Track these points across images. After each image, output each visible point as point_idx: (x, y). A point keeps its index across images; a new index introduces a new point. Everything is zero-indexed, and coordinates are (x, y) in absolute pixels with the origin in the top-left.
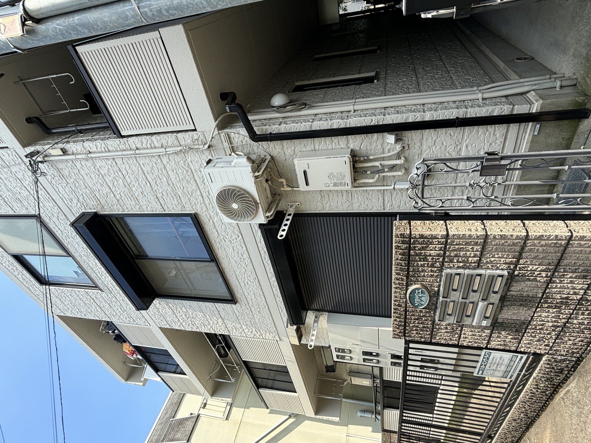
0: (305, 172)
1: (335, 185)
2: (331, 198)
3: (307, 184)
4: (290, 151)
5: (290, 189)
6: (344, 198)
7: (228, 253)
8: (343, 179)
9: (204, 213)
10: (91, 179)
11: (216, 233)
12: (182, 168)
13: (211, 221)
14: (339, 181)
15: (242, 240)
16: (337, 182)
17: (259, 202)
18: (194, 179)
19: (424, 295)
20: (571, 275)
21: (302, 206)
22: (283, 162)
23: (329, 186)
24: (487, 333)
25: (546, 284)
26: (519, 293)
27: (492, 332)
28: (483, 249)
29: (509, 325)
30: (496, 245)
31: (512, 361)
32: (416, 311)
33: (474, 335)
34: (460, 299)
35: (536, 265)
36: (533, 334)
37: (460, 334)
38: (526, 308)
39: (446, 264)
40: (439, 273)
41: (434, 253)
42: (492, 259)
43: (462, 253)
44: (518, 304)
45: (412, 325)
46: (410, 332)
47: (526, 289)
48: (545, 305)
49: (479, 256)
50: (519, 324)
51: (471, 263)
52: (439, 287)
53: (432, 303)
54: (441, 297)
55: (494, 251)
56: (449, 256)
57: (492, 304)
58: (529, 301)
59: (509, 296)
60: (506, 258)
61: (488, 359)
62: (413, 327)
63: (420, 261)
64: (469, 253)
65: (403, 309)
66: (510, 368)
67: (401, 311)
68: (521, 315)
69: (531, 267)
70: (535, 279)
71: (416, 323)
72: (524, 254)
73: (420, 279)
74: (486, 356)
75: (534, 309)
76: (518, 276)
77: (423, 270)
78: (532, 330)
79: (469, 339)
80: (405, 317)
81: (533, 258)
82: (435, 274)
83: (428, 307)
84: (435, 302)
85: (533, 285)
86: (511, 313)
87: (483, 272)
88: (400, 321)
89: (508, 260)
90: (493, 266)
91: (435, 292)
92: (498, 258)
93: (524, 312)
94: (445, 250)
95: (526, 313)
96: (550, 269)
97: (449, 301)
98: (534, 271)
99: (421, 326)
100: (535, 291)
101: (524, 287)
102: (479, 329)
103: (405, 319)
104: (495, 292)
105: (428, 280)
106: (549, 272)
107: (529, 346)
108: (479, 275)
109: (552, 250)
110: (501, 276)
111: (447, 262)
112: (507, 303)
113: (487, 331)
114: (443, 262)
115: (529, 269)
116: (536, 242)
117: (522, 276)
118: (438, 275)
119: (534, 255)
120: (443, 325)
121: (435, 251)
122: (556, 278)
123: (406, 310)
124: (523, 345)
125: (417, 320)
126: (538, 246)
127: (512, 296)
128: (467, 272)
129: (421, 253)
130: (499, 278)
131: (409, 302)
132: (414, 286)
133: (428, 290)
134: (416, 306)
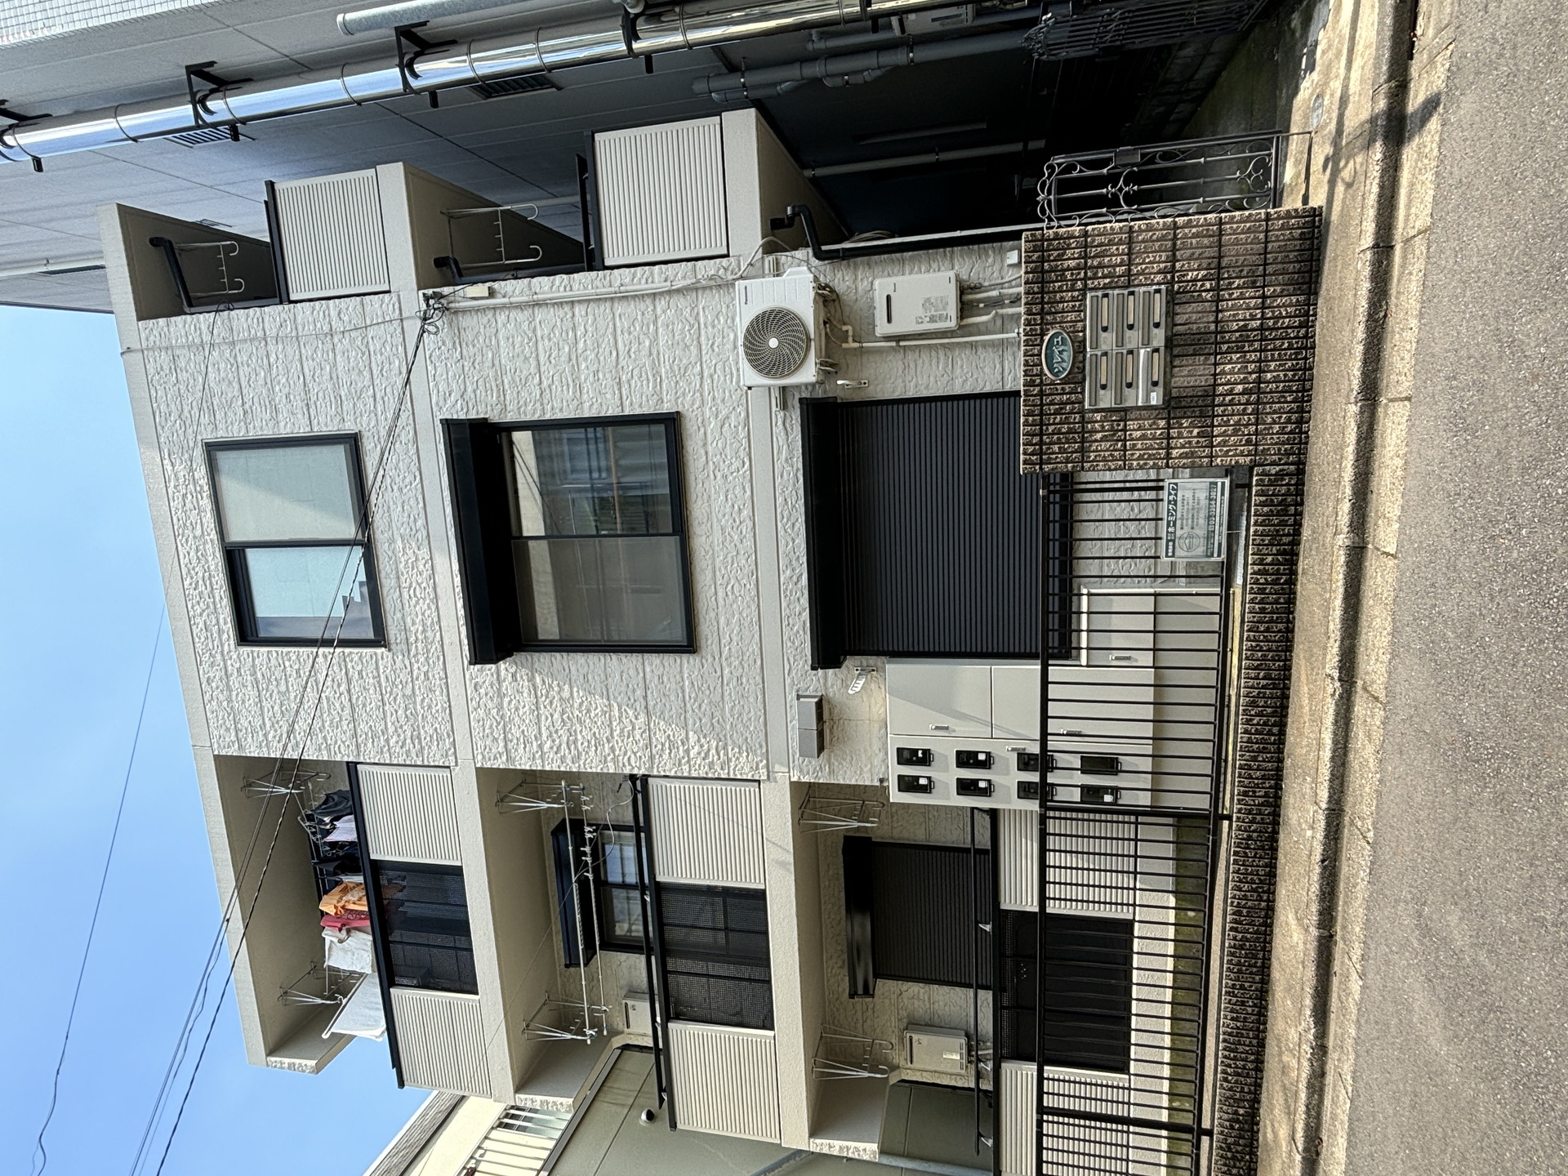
0: (889, 298)
1: (932, 320)
2: (919, 369)
3: (889, 320)
4: (865, 283)
5: (856, 345)
6: (940, 368)
7: (713, 509)
8: (944, 309)
9: (694, 413)
10: (511, 348)
11: (704, 458)
12: (684, 321)
13: (702, 430)
14: (938, 313)
15: (748, 472)
16: (935, 314)
17: (812, 336)
18: (699, 342)
19: (1065, 348)
20: (1237, 282)
21: (871, 388)
22: (851, 304)
24: (1162, 428)
25: (1214, 304)
26: (1187, 326)
27: (1169, 423)
28: (1130, 249)
29: (1189, 400)
30: (1143, 241)
31: (1210, 500)
32: (1057, 389)
33: (1143, 437)
34: (1114, 348)
35: (1196, 270)
36: (1225, 418)
37: (1125, 440)
38: (1202, 358)
39: (1089, 282)
40: (1081, 300)
41: (1072, 263)
42: (1144, 266)
43: (1107, 259)
44: (1191, 350)
45: (1051, 428)
46: (1049, 448)
47: (1194, 317)
48: (1224, 347)
49: (1127, 262)
50: (1201, 396)
51: (1120, 276)
52: (1084, 331)
53: (1078, 368)
54: (1088, 350)
55: (1144, 253)
56: (1091, 267)
57: (1156, 350)
58: (1202, 341)
59: (1176, 335)
60: (1159, 262)
61: (1175, 504)
62: (1053, 434)
63: (1057, 281)
64: (1114, 258)
65: (1037, 389)
66: (1212, 522)
67: (1035, 395)
68: (1200, 376)
69: (1190, 274)
70: (1200, 296)
71: (1058, 420)
72: (1177, 253)
73: (1058, 317)
74: (1171, 498)
75: (1212, 357)
76: (1178, 292)
77: (1062, 298)
78: (1222, 408)
79: (1138, 450)
80: (1042, 410)
81: (1189, 259)
82: (1077, 303)
83: (1073, 378)
84: (1081, 365)
85: (1200, 307)
86: (1186, 373)
87: (1136, 289)
88: (1034, 420)
89: (1162, 265)
90: (1145, 279)
91: (1080, 342)
92: (1150, 263)
93: (1202, 367)
94: (1086, 257)
95: (1204, 369)
96: (1212, 275)
97: (1099, 353)
98: (1195, 280)
99: (1065, 428)
100: (1205, 319)
101: (1190, 313)
102: (1149, 419)
103: (1041, 414)
104: (1157, 325)
105: (1069, 319)
106: (1213, 280)
107: (1225, 449)
108: (1132, 293)
109: (1206, 241)
110: (1158, 291)
111: (1090, 279)
112: (1176, 351)
113: (1162, 423)
114: (1085, 279)
115: (1189, 278)
116: (1186, 230)
117: (1183, 292)
118: (1080, 305)
119: (1189, 252)
120: (1097, 422)
121: (1074, 259)
122: (1223, 290)
123: (1041, 390)
124: (1218, 449)
125: (1060, 414)
126: (1190, 238)
127: (1180, 335)
128: (1116, 292)
129: (1057, 266)
130: (1157, 295)
131: (1046, 371)
132: (1051, 333)
133: (1070, 337)
134: (1056, 375)
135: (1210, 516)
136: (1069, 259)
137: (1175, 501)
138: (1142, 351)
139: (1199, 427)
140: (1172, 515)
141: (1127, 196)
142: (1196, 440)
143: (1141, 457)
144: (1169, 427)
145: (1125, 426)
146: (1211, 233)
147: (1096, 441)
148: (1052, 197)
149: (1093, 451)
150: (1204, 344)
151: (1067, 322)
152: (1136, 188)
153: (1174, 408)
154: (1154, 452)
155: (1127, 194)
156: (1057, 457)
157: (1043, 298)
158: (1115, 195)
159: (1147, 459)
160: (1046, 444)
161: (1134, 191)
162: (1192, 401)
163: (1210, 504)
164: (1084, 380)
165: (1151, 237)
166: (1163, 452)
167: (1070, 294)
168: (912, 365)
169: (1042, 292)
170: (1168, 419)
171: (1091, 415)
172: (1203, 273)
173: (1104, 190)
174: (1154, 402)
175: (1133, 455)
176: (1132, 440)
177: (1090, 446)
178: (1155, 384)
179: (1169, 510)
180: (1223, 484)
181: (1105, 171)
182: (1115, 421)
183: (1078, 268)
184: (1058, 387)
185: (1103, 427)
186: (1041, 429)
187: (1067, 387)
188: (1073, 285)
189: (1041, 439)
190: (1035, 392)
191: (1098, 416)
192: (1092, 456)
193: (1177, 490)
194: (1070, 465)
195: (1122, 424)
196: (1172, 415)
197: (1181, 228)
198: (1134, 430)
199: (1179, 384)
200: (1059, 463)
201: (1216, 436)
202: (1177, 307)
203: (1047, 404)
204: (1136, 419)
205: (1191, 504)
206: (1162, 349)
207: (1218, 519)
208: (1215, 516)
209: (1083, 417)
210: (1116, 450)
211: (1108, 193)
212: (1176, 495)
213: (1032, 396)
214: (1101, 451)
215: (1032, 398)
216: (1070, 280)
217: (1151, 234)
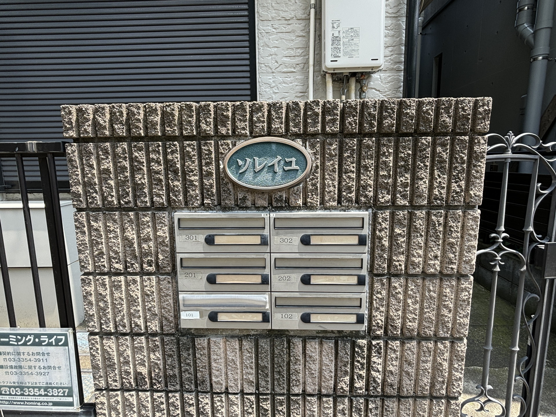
1: (336, 39)
2: (285, 35)
6: (285, 59)
8: (345, 54)
16: (341, 42)
19: (278, 178)
23: (333, 27)
24: (146, 327)
25: (331, 392)
26: (301, 358)
27: (155, 334)
28: (433, 275)
29: (190, 361)
30: (441, 295)
31: (46, 389)
32: (208, 164)
33: (131, 301)
34: (274, 256)
35: (384, 368)
36: (164, 406)
37: (126, 273)
38: (252, 378)
39: (387, 213)
40: (357, 201)
41: (423, 186)
42: (401, 297)
43: (421, 240)
44: (266, 362)
45: (141, 156)
46: (106, 153)
47: (315, 367)
48: (267, 405)
49: (412, 271)
50: (196, 377)
51: (390, 261)
52: (306, 206)
53: (244, 199)
54: (273, 215)
55: (423, 295)
56: (411, 217)
57: (266, 318)
58: (277, 376)
59: (289, 342)
60: (404, 318)
61: (34, 344)
62: (132, 160)
63: (396, 161)
64: (421, 252)
65: (209, 129)
66: (13, 391)
67: (198, 127)
68: (226, 374)
69: (380, 361)
70: (346, 373)
71: (155, 167)
72: (414, 343)
73: (333, 164)
74: (44, 338)
75: (253, 390)
76: (354, 345)
77: (366, 168)
78: (178, 403)
79: (112, 294)
80: (174, 138)
81: (403, 359)
82: (353, 195)
83: (228, 192)
84: (249, 203)
85: (329, 374)
86: (231, 356)
87: (366, 288)
88: (154, 125)
89: (398, 323)
90: (381, 299)
91: (287, 200)
92: (406, 305)
93: (239, 377)
94: (431, 207)
95: (236, 380)
96: (375, 388)
97: (266, 232)
98: (369, 367)
99: (143, 179)
100: (309, 380)
101: (321, 361)
102: (161, 308)
103: (166, 138)
104: (306, 319)
105: (328, 182)
106: (367, 389)
107: (120, 407)
108: (361, 282)
109: (426, 380)
110: (360, 320)
111: (393, 215)
112: (265, 344)
113: (154, 326)
114: (394, 206)
115: (374, 359)
116: (447, 355)
117: (353, 352)
118: (349, 200)
119: (413, 358)
120: (155, 230)
121: (431, 188)
122: (351, 401)
123: (208, 137)
124: (119, 399)
125: (166, 169)
126: (435, 360)
127: (289, 347)
128: (366, 257)
129: (423, 159)
130: (353, 319)
131: (241, 144)
132: (308, 152)
133: (298, 184)
134: (232, 162)
135: (22, 388)
136: (432, 178)
137: (40, 344)
138: (264, 298)
139: (150, 373)
140: (18, 340)
141: (491, 257)
142: (132, 370)
143: (100, 297)
144: (150, 335)
145: (149, 274)
146: (438, 387)
147: (123, 230)
148: (509, 154)
149: (106, 226)
150: (273, 380)
151: (323, 178)
152: (498, 269)
153: (178, 341)
154: (110, 316)
155: (492, 257)
156: (91, 166)
157: (370, 135)
158: (494, 241)
159: (98, 305)
160: (114, 148)
161: (495, 266)
162: (188, 364)
163: (40, 388)
164: (225, 209)
165: (446, 307)
166: (111, 328)
167: (371, 182)
168: (289, 28)
169: (381, 134)
170: (162, 334)
171: (166, 221)
172: (379, 377)
173: (503, 229)
174: (184, 315)
175: (104, 285)
176: (127, 284)
177: (115, 221)
178: (213, 317)
179: (26, 335)
180: (71, 404)
181: (531, 229)
182: (157, 258)
183: (415, 193)
184: (213, 167)
185: (147, 240)
186: (139, 139)
187: (213, 181)
188: (385, 187)
189: (121, 139)
190: (204, 126)
191: (163, 232)
192: (99, 225)
193: (57, 345)
194: (80, 189)
195: (152, 269)
196: (166, 339)
197: (452, 346)
198: (143, 287)
199: (213, 347)
200: (83, 170)
201: (138, 395)
202: (332, 345)
203: (183, 148)
204: (160, 290)
205: (38, 364)
206: (267, 326)
207: (19, 398)
208: (22, 395)
209: (162, 208)
210: (110, 259)
211: (499, 233)
212: (50, 344)
213: (198, 121)
214: (107, 238)
215: (194, 120)
216: (395, 180)
217: (451, 306)
